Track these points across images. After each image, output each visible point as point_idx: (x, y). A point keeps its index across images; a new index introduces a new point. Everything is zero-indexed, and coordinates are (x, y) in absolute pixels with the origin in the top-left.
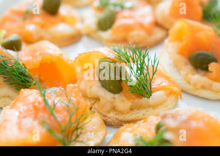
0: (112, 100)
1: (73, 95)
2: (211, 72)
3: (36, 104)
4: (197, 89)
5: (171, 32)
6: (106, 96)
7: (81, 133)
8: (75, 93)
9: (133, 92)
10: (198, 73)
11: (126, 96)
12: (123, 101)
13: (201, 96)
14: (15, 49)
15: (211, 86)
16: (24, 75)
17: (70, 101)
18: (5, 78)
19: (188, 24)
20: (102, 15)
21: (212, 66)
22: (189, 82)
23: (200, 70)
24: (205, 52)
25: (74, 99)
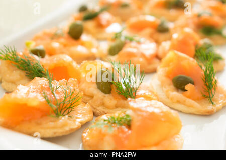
0: (103, 98)
1: (72, 85)
2: (186, 91)
3: (43, 86)
4: (174, 103)
5: (164, 60)
6: (99, 95)
7: (71, 111)
8: (74, 85)
9: (119, 94)
10: (178, 92)
11: (113, 96)
12: (111, 99)
13: (175, 108)
14: (39, 55)
15: (185, 101)
16: (41, 73)
17: (68, 89)
18: (27, 73)
19: (176, 54)
20: (113, 44)
21: (189, 87)
22: (168, 98)
23: (180, 91)
24: (184, 76)
25: (72, 88)
